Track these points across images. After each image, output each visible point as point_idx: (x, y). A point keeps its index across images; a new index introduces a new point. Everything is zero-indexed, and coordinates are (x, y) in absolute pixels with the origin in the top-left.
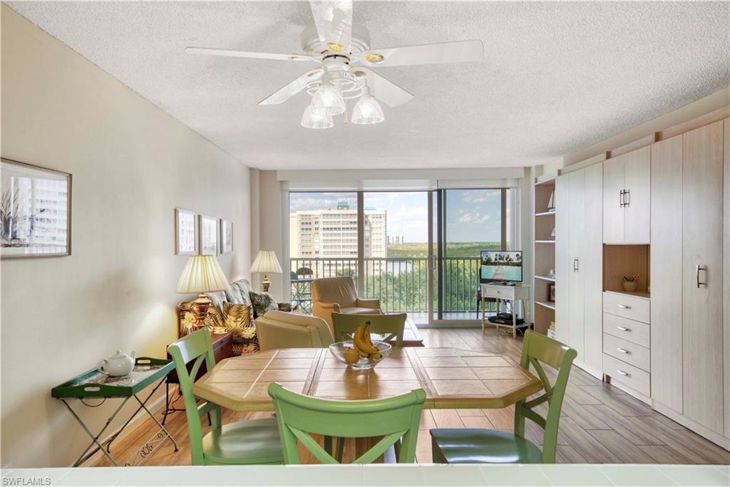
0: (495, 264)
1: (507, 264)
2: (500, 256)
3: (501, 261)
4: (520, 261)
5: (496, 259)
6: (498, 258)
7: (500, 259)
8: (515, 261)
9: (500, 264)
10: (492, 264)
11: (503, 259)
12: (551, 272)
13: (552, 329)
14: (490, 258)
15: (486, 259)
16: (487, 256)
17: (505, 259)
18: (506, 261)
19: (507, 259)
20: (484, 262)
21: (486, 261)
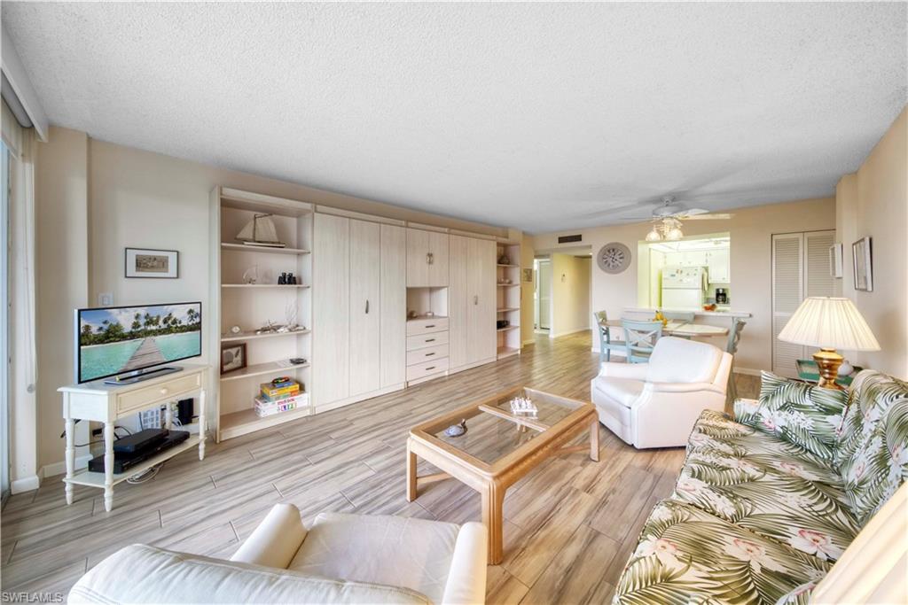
0: (132, 336)
1: (168, 331)
2: (147, 316)
3: (153, 328)
4: (197, 320)
5: (136, 325)
6: (142, 321)
7: (148, 323)
8: (185, 323)
9: (148, 333)
10: (123, 338)
11: (156, 323)
12: (235, 330)
13: (278, 398)
14: (118, 325)
15: (101, 329)
16: (105, 322)
17: (161, 322)
18: (164, 326)
19: (165, 322)
20: (96, 337)
21: (102, 332)
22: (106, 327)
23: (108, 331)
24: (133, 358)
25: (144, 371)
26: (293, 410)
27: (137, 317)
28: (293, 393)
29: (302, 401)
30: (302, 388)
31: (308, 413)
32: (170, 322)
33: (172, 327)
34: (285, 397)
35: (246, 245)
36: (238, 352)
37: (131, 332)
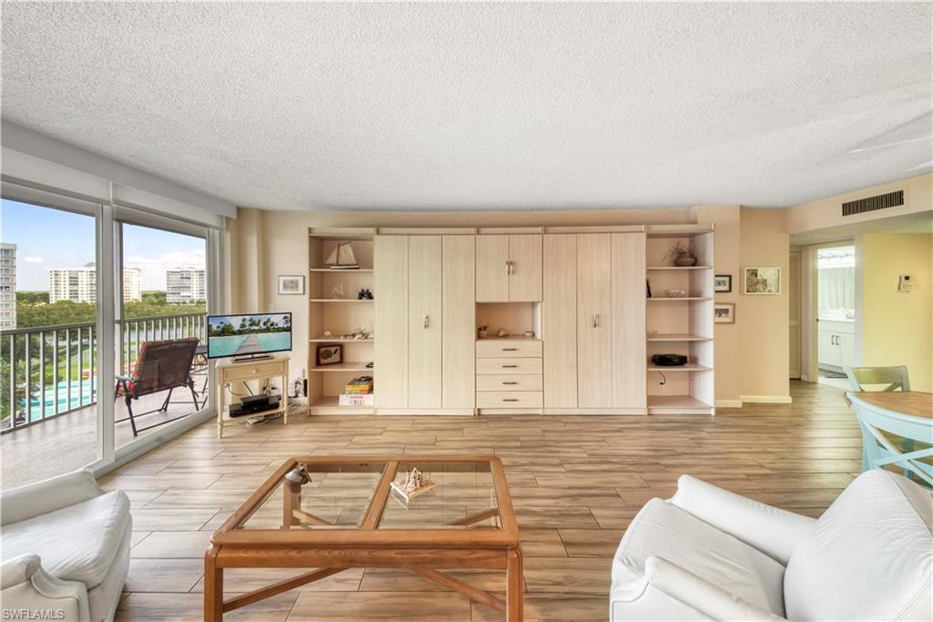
0: (240, 333)
1: (267, 330)
2: (251, 320)
3: (256, 328)
4: (288, 325)
5: (243, 326)
6: (247, 323)
7: (251, 325)
8: (281, 325)
9: (252, 331)
10: (234, 333)
11: (258, 325)
12: (327, 333)
13: (350, 393)
14: (230, 325)
15: (218, 327)
16: (222, 323)
17: (261, 324)
18: (264, 327)
19: (265, 324)
20: (216, 332)
21: (219, 329)
22: (222, 326)
23: (224, 329)
24: (241, 347)
25: (256, 355)
26: (361, 406)
27: (244, 320)
28: (362, 392)
29: (369, 400)
30: (371, 390)
31: (371, 412)
32: (268, 324)
33: (270, 328)
34: (356, 393)
35: (333, 269)
36: (336, 351)
37: (239, 331)
